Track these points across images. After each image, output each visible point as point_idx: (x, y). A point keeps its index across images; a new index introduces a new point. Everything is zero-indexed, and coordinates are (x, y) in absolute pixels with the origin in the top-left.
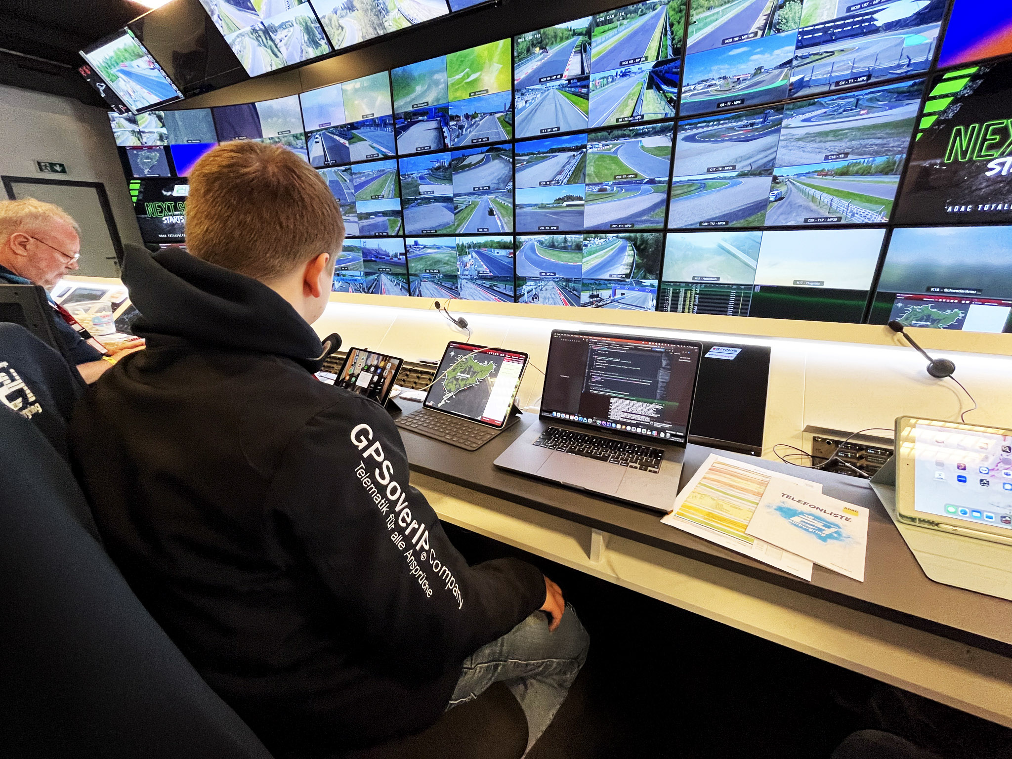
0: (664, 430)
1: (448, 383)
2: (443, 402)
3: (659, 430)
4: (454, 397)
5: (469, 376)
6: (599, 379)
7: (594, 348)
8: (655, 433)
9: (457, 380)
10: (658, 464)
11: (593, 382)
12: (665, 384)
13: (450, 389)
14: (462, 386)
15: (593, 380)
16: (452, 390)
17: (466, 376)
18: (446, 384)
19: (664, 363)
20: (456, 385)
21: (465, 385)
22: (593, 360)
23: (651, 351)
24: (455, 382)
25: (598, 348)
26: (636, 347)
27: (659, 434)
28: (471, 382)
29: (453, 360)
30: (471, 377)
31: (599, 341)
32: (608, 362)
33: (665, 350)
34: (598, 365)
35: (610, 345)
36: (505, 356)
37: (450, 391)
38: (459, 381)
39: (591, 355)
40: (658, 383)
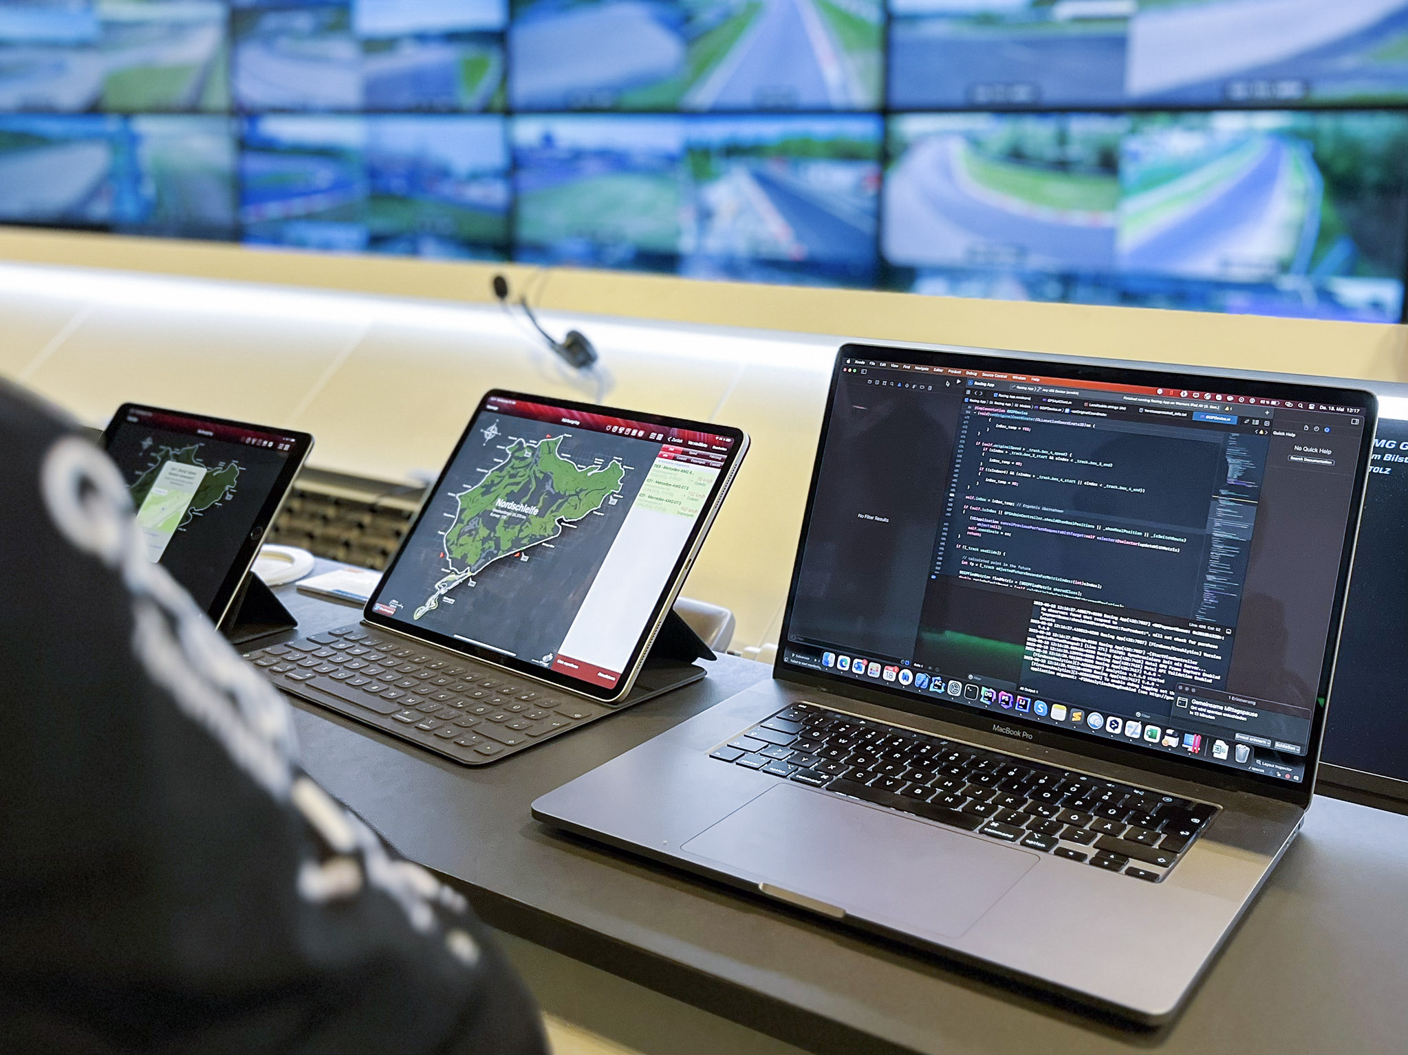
0: (1226, 730)
1: (459, 536)
2: (432, 603)
3: (1210, 732)
4: (472, 584)
5: (534, 511)
6: (994, 528)
7: (983, 412)
8: (1192, 742)
9: (491, 523)
10: (1174, 848)
11: (973, 541)
12: (1236, 550)
13: (465, 556)
14: (505, 544)
15: (972, 532)
16: (471, 560)
17: (526, 509)
18: (453, 538)
19: (1234, 469)
20: (484, 540)
21: (516, 542)
22: (975, 457)
23: (1188, 421)
24: (484, 532)
25: (999, 413)
26: (1133, 407)
27: (1207, 743)
28: (538, 532)
29: (489, 453)
30: (541, 514)
31: (1002, 387)
32: (1029, 464)
33: (1241, 419)
34: (995, 475)
35: (1038, 399)
36: (664, 441)
37: (461, 564)
38: (499, 528)
39: (971, 439)
40: (1209, 546)
